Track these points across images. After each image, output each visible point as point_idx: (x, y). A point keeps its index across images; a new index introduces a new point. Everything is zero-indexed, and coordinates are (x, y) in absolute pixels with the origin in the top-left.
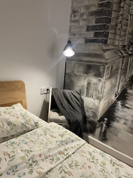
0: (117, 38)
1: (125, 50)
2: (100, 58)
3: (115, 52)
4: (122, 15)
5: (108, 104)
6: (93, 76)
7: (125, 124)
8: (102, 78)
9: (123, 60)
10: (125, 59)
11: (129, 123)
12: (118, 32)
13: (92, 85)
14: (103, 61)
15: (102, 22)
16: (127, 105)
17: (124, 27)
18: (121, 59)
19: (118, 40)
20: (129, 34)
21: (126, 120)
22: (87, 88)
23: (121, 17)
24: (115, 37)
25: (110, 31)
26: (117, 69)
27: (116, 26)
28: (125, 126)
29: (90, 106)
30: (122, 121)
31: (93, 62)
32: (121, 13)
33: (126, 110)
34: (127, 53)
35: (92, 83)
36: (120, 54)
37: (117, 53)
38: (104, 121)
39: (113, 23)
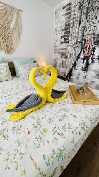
0: (72, 40)
1: (75, 45)
5: (70, 69)
6: (64, 58)
8: (67, 58)
11: (77, 75)
12: (73, 37)
13: (64, 62)
14: (67, 51)
15: (67, 34)
17: (75, 35)
18: (74, 49)
20: (77, 37)
21: (76, 74)
22: (62, 64)
25: (70, 37)
26: (72, 54)
27: (72, 34)
28: (75, 77)
29: (63, 72)
31: (63, 52)
32: (73, 28)
33: (76, 70)
34: (76, 46)
35: (64, 61)
36: (73, 47)
39: (71, 34)
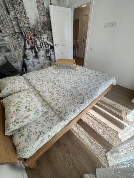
2: (3, 41)
3: (10, 37)
5: (21, 62)
6: (5, 52)
7: (31, 65)
8: (11, 51)
10: (17, 40)
12: (5, 26)
14: (6, 43)
16: (28, 59)
17: (7, 23)
19: (8, 31)
20: (12, 27)
23: (2, 17)
24: (5, 29)
26: (16, 45)
27: (2, 22)
30: (30, 65)
34: (16, 37)
36: (13, 38)
38: (23, 69)
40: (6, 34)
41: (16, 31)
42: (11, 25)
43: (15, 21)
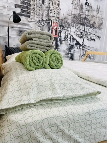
1: (40, 23)
2: (27, 26)
4: (36, 4)
9: (40, 28)
10: (41, 27)
14: (30, 28)
17: (38, 11)
19: (36, 17)
20: (41, 15)
23: (36, 5)
24: (34, 15)
25: (31, 11)
27: (34, 9)
31: (23, 28)
34: (42, 25)
37: (37, 24)
39: (32, 7)
40: (33, 20)
41: (44, 19)
42: (41, 13)
43: (46, 10)
